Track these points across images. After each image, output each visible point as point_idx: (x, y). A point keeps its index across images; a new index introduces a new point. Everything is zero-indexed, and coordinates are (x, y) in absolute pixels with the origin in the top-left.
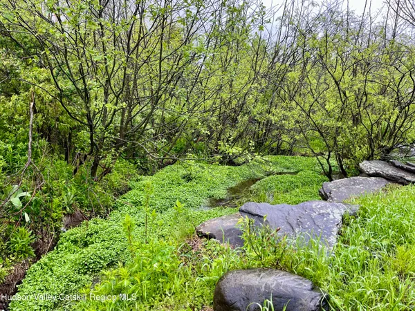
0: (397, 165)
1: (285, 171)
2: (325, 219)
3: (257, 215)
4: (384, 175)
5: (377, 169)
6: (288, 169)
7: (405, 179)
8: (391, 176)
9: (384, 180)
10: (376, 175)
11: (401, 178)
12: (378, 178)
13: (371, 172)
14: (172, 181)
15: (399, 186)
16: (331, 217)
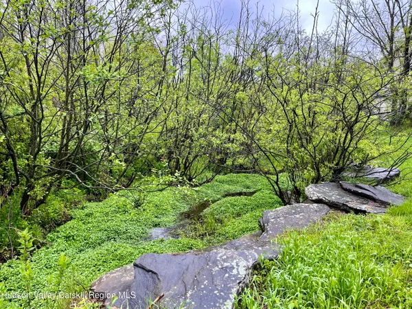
0: (345, 187)
1: (244, 190)
2: (227, 275)
3: (151, 271)
4: (327, 201)
5: (319, 195)
6: (248, 188)
7: (347, 206)
8: (333, 202)
9: (326, 207)
10: (319, 201)
11: (344, 204)
12: (319, 205)
13: (314, 198)
14: (119, 208)
15: (340, 214)
16: (235, 272)
